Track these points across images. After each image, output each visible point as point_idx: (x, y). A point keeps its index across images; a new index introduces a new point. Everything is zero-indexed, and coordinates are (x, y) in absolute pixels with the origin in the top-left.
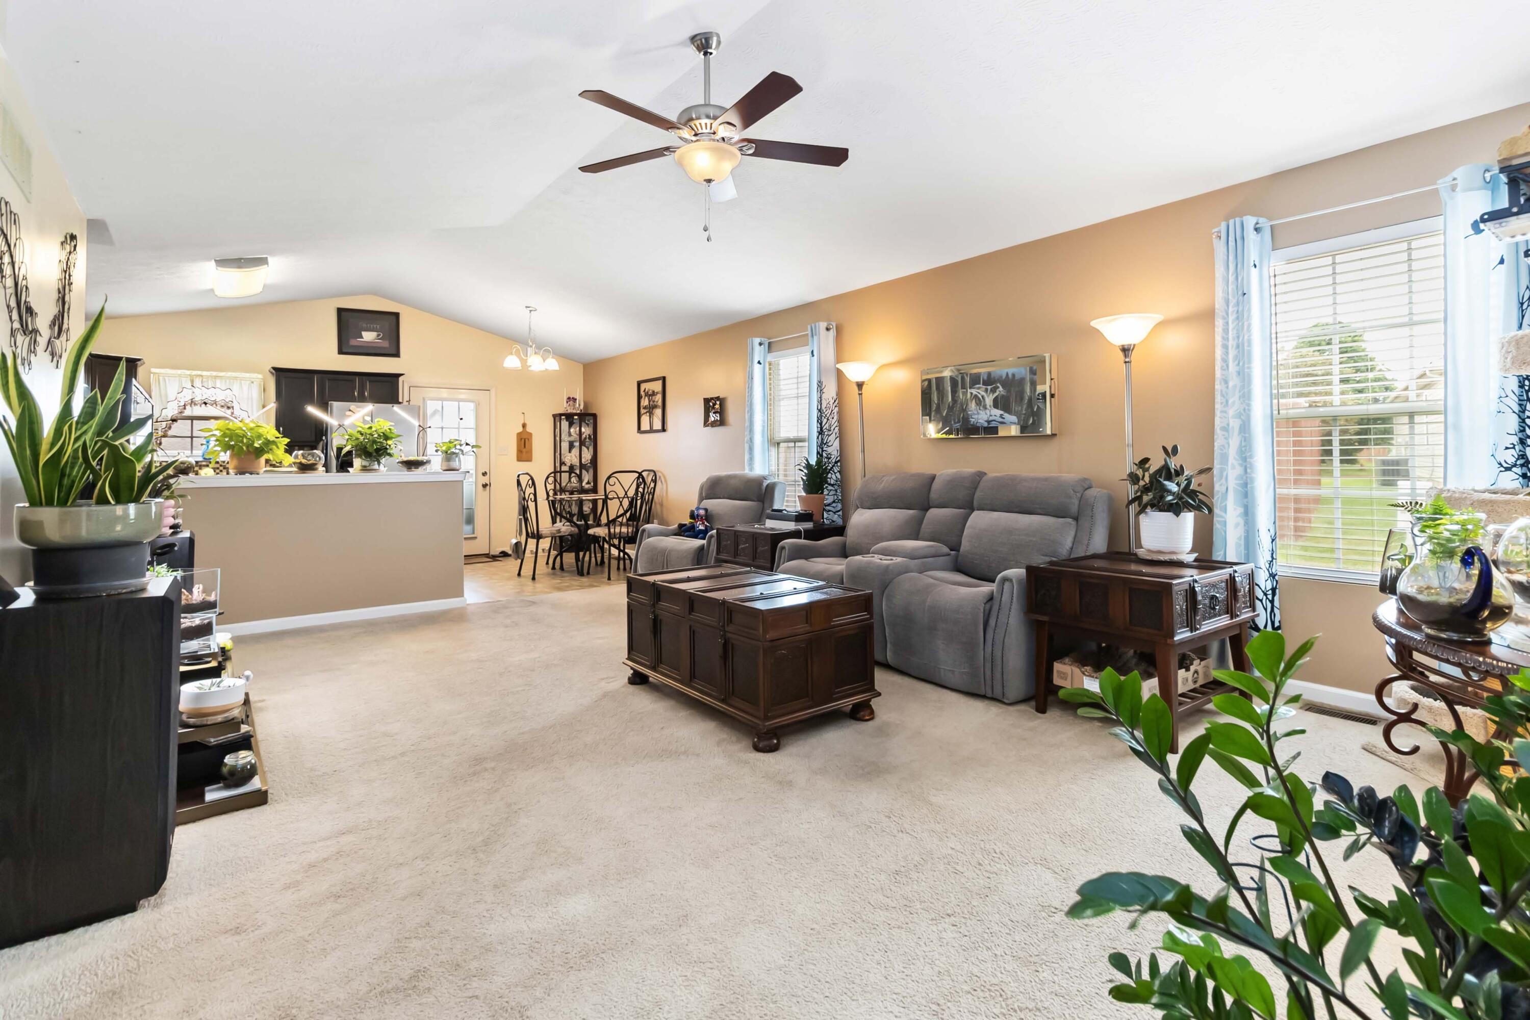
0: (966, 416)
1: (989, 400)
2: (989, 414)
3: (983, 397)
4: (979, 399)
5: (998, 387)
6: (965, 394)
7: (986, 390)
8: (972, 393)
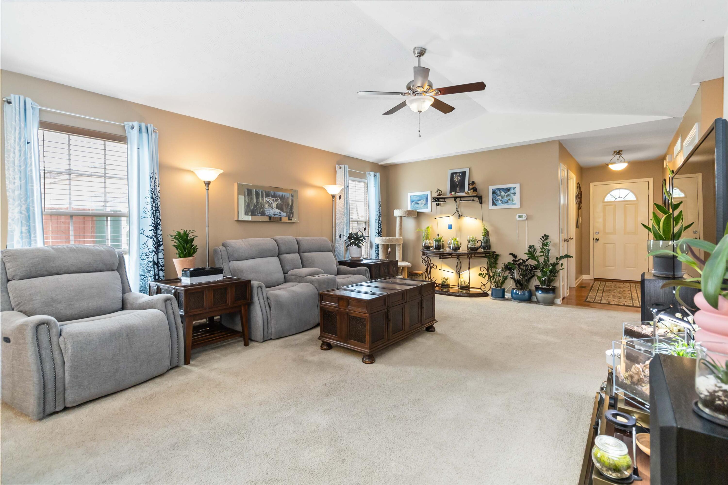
0: (263, 211)
1: (274, 205)
2: (274, 211)
3: (271, 203)
4: (270, 204)
5: (278, 200)
6: (263, 200)
7: (273, 200)
8: (266, 200)
